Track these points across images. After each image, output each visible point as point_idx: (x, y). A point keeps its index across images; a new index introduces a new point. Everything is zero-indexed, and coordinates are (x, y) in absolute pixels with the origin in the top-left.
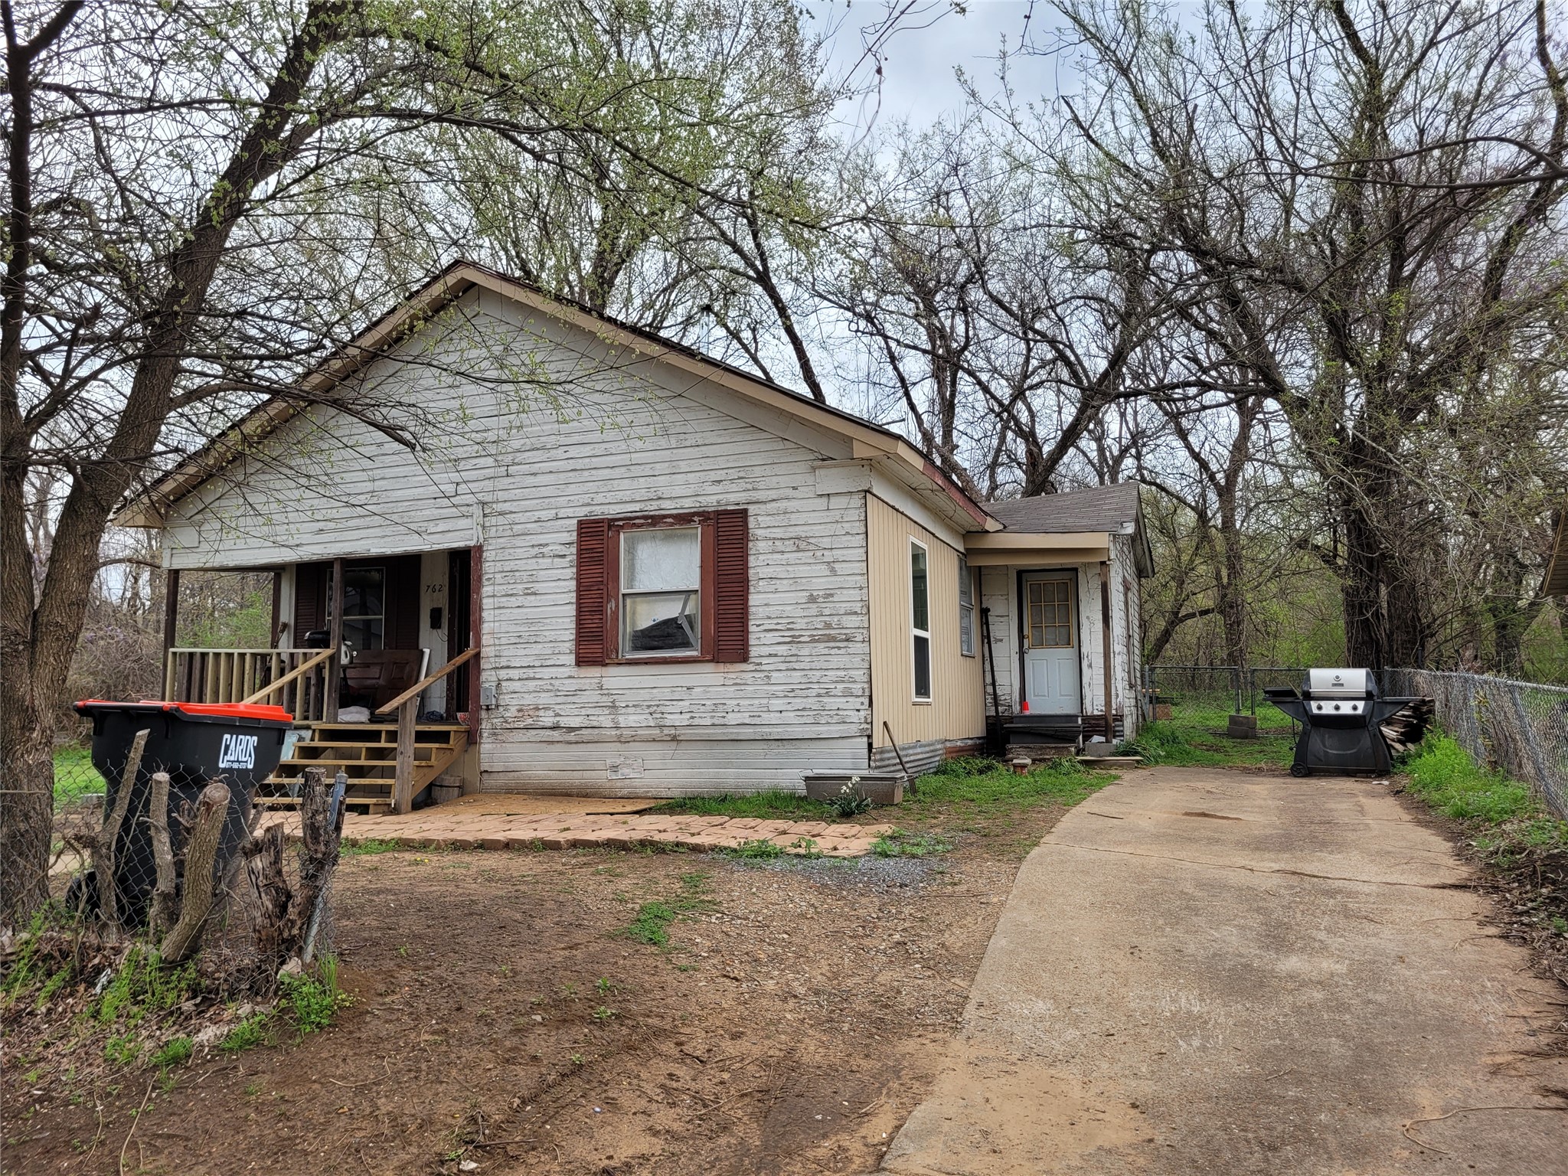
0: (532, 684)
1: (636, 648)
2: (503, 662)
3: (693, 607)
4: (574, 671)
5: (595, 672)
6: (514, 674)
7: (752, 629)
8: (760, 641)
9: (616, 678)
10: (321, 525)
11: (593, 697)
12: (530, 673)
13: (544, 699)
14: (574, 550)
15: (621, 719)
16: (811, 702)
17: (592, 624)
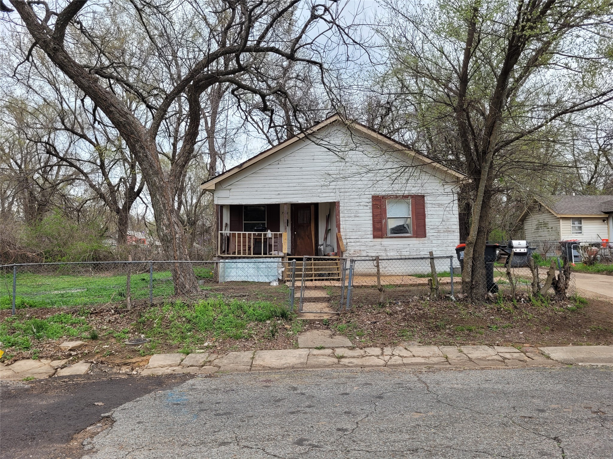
0: (358, 244)
1: (392, 233)
2: (348, 237)
3: (409, 221)
4: (372, 240)
5: (380, 240)
6: (351, 240)
7: (427, 228)
8: (429, 232)
9: (386, 242)
10: (279, 192)
11: (379, 247)
12: (358, 240)
13: (363, 248)
14: (371, 204)
15: (388, 253)
16: (443, 248)
17: (378, 226)
